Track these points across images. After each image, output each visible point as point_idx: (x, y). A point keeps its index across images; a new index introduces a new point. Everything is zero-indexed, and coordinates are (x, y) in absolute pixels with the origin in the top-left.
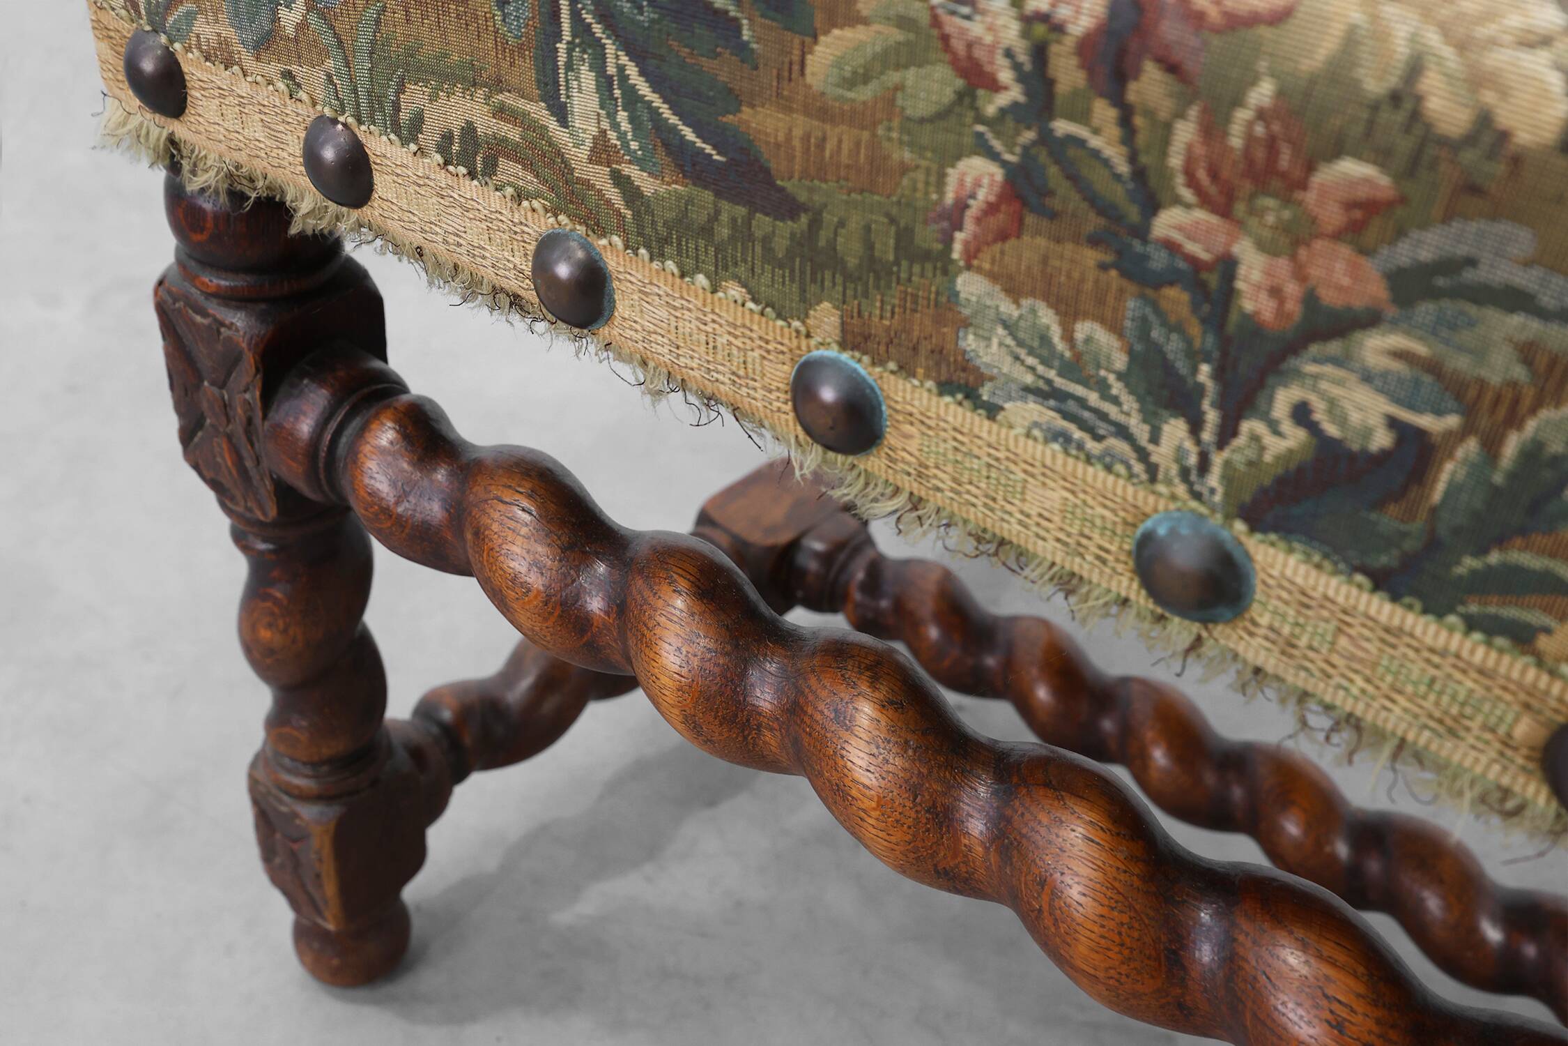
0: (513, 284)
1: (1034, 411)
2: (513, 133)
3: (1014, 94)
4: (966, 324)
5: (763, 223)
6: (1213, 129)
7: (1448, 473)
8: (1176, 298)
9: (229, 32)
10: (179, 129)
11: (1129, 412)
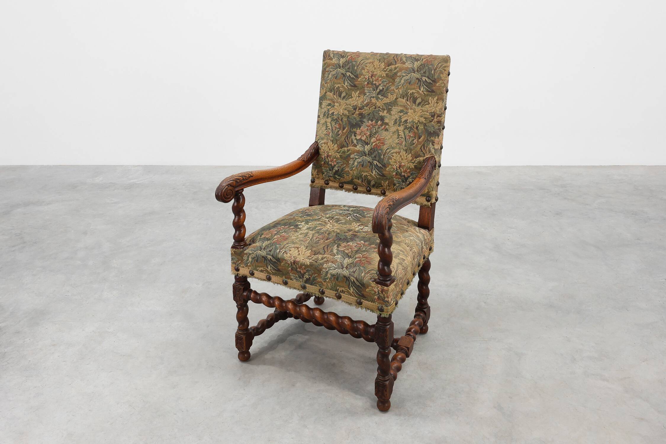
0: (265, 279)
1: (295, 280)
2: (265, 270)
3: (290, 265)
4: (291, 276)
5: (280, 273)
6: (298, 265)
7: (311, 279)
8: (299, 273)
9: (244, 265)
10: (238, 272)
11: (299, 279)
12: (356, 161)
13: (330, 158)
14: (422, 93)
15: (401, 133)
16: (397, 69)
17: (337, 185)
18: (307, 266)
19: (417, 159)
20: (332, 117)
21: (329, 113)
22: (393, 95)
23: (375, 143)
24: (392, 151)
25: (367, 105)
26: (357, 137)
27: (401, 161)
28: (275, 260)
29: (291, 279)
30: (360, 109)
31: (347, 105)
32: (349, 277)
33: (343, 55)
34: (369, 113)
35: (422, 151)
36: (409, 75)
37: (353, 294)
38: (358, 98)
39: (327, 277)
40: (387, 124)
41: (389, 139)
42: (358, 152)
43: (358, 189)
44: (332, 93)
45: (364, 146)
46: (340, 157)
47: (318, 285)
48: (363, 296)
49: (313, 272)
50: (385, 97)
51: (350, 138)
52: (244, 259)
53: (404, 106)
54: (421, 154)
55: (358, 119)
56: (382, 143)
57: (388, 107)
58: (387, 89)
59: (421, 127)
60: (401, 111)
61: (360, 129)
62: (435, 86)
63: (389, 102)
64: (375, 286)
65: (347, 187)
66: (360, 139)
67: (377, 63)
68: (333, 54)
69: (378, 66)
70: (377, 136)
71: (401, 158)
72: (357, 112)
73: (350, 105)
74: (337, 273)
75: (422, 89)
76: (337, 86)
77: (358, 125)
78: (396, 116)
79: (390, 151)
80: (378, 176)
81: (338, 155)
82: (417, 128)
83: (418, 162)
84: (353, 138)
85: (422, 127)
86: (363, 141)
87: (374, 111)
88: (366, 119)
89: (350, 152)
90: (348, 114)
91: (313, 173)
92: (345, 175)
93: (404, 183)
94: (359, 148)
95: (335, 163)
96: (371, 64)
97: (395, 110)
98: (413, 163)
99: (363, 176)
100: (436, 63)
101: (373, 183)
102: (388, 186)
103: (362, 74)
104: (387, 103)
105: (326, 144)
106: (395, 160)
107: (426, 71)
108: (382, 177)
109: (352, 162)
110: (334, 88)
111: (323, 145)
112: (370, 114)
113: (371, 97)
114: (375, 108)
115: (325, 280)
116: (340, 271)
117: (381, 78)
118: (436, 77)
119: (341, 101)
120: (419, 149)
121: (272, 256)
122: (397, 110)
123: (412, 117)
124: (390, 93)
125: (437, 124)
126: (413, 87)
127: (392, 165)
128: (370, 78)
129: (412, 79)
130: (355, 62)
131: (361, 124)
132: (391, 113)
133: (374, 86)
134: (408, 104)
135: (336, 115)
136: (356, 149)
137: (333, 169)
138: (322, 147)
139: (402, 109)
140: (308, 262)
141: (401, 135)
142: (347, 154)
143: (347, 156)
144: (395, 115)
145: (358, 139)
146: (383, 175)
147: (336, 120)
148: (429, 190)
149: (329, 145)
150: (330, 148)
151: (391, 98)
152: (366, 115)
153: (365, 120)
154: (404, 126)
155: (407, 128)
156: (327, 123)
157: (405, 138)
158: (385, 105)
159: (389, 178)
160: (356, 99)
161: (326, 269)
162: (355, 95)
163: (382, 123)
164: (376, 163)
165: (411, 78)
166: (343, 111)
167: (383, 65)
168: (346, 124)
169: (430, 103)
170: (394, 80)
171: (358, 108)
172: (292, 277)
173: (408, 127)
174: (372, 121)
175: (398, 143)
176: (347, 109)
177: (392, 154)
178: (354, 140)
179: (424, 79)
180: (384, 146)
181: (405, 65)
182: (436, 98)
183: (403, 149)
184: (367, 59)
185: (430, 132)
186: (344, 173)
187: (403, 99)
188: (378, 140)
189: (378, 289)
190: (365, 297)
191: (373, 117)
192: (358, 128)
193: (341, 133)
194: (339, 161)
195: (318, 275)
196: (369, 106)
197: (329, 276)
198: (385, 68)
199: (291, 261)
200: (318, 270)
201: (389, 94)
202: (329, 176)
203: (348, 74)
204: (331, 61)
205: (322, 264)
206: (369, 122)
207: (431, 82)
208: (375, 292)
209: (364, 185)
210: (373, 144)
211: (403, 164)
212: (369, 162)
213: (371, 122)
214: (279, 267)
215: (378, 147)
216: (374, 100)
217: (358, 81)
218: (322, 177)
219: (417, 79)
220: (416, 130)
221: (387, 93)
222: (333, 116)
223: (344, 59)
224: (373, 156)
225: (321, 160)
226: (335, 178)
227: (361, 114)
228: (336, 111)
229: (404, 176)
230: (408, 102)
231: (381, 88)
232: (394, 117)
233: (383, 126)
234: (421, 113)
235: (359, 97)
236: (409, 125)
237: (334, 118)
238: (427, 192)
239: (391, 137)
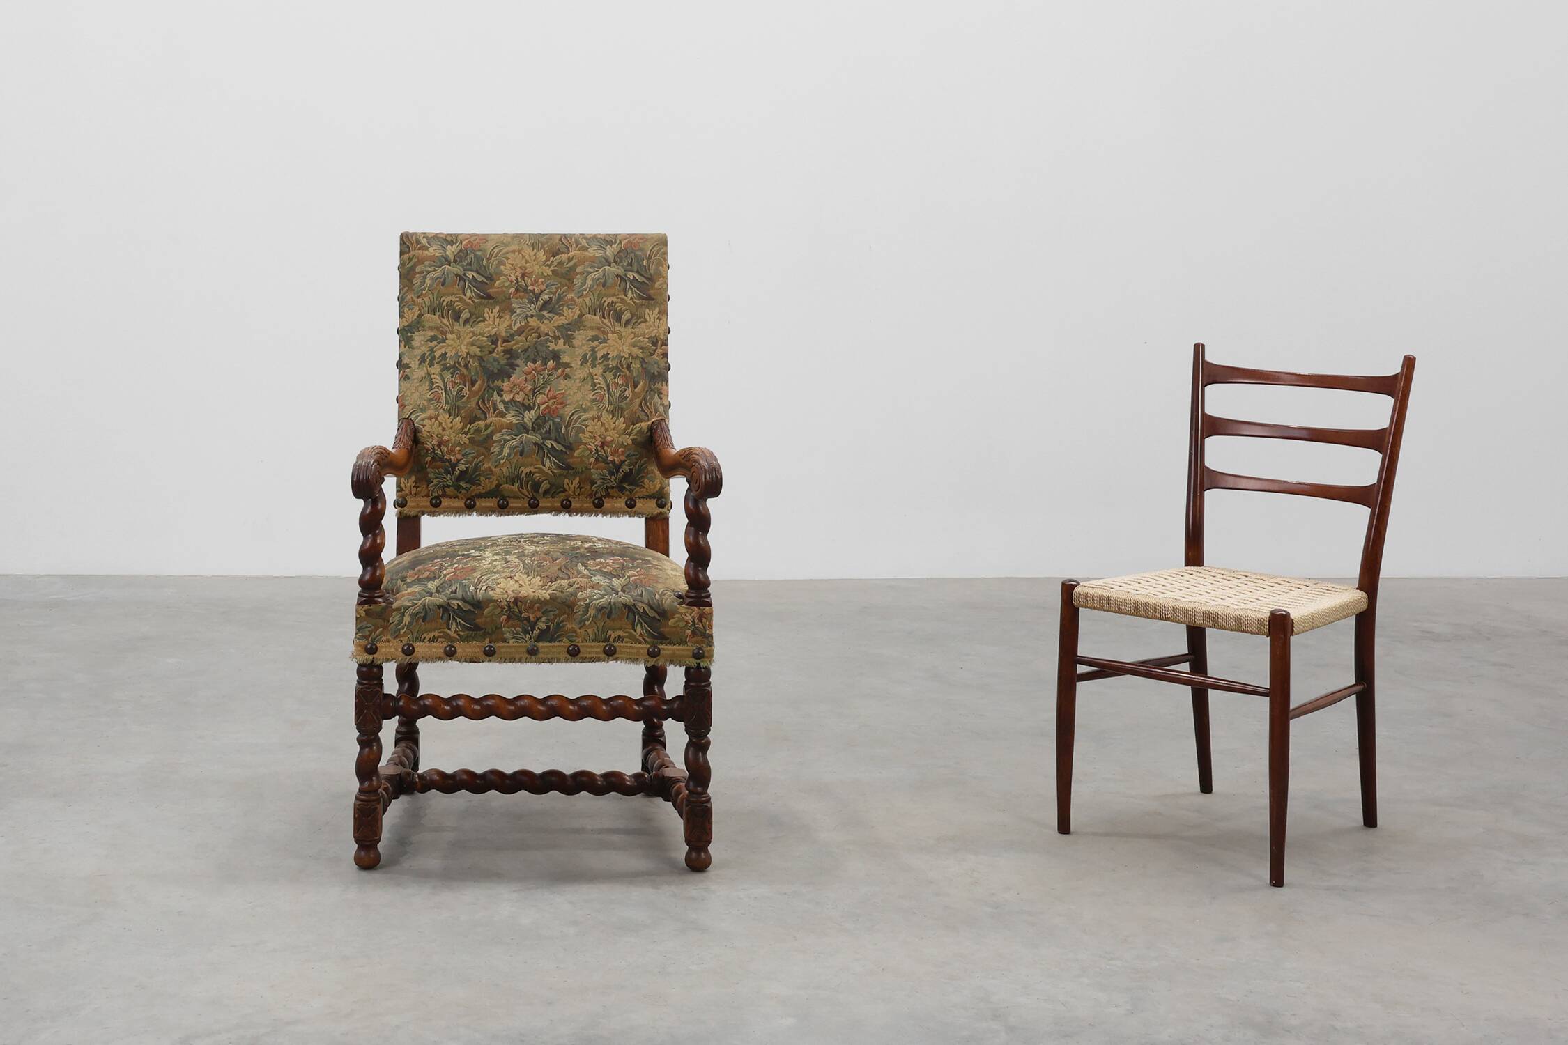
0: (440, 655)
1: (513, 640)
2: (444, 633)
3: (506, 609)
4: (504, 634)
5: (479, 634)
6: (524, 606)
7: (551, 628)
8: (525, 622)
9: (389, 637)
10: (375, 656)
11: (523, 636)
12: (505, 447)
13: (447, 446)
14: (631, 302)
15: (599, 380)
16: (574, 261)
17: (460, 503)
18: (543, 603)
19: (635, 426)
20: (443, 362)
21: (435, 356)
22: (572, 309)
23: (545, 405)
24: (584, 417)
25: (520, 332)
26: (504, 397)
27: (605, 434)
28: (470, 607)
29: (505, 640)
30: (505, 341)
31: (474, 335)
32: (634, 605)
33: (449, 240)
34: (526, 347)
35: (643, 410)
36: (601, 270)
37: (641, 638)
38: (497, 320)
39: (588, 615)
40: (567, 365)
41: (575, 393)
42: (510, 426)
43: (511, 505)
44: (437, 314)
45: (521, 414)
46: (470, 442)
47: (565, 639)
48: (663, 638)
49: (556, 612)
50: (556, 314)
51: (489, 401)
52: (390, 622)
53: (599, 329)
54: (642, 416)
55: (503, 361)
56: (561, 403)
57: (567, 333)
58: (559, 299)
59: (636, 366)
60: (594, 339)
61: (509, 381)
62: (653, 287)
63: (566, 322)
64: (687, 610)
65: (483, 504)
66: (513, 401)
67: (528, 251)
68: (427, 238)
69: (534, 258)
70: (549, 391)
71: (603, 429)
72: (500, 348)
73: (482, 334)
74: (610, 603)
75: (630, 294)
76: (447, 300)
77: (505, 373)
78: (585, 348)
79: (579, 418)
80: (555, 471)
81: (465, 439)
82: (628, 367)
83: (638, 431)
84: (495, 399)
85: (639, 366)
86: (518, 404)
87: (536, 342)
88: (522, 360)
89: (491, 428)
90: (479, 354)
91: (402, 485)
92: (482, 478)
93: (613, 477)
94: (511, 418)
95: (459, 457)
96: (517, 253)
97: (580, 337)
98: (629, 435)
99: (523, 475)
100: (648, 247)
101: (545, 486)
102: (578, 487)
103: (501, 274)
104: (563, 326)
105: (433, 420)
106: (592, 433)
107: (631, 262)
108: (566, 471)
109: (497, 449)
110: (440, 304)
111: (426, 422)
112: (529, 350)
113: (527, 316)
114: (539, 337)
115: (582, 624)
116: (613, 598)
117: (541, 280)
118: (652, 272)
119: (461, 329)
120: (637, 407)
121: (463, 600)
122: (584, 337)
123: (617, 348)
124: (567, 306)
125: (662, 358)
126: (612, 291)
127: (586, 443)
128: (519, 279)
129: (607, 278)
130: (480, 250)
131: (511, 370)
132: (574, 343)
133: (531, 294)
134: (605, 324)
135: (451, 357)
136: (506, 421)
137: (453, 470)
138: (424, 426)
139: (594, 333)
140: (545, 594)
141: (599, 384)
142: (486, 433)
143: (485, 439)
144: (583, 347)
145: (506, 400)
146: (568, 467)
147: (454, 369)
148: (663, 484)
149: (441, 421)
150: (445, 427)
151: (569, 315)
152: (519, 351)
153: (518, 362)
154: (604, 366)
155: (609, 368)
156: (432, 376)
157: (609, 389)
158: (559, 331)
159: (582, 471)
160: (494, 323)
161: (584, 600)
162: (492, 315)
163: (556, 365)
164: (552, 445)
165: (604, 274)
166: (466, 348)
167: (542, 255)
168: (477, 373)
169: (648, 320)
170: (571, 281)
171: (500, 340)
172: (507, 635)
173: (611, 366)
174: (534, 362)
175: (595, 400)
176: (478, 343)
177: (584, 423)
178: (498, 403)
179: (631, 275)
180: (566, 409)
181: (589, 252)
182: (657, 310)
183: (607, 410)
184: (507, 245)
185: (654, 373)
186: (479, 475)
187: (595, 315)
188: (551, 398)
189: (692, 615)
190: (666, 639)
191: (535, 355)
192: (506, 380)
193: (468, 393)
194: (467, 451)
195: (568, 615)
196: (524, 334)
197: (592, 612)
198: (548, 260)
199: (508, 600)
200: (568, 606)
201: (565, 308)
202: (444, 485)
203: (470, 275)
204: (427, 252)
205: (574, 594)
206: (528, 365)
207: (646, 281)
208: (688, 623)
209: (524, 494)
210: (542, 408)
211: (609, 439)
212: (535, 444)
213: (532, 365)
214: (479, 621)
215: (553, 411)
216: (533, 322)
217: (496, 288)
218: (426, 492)
219: (618, 276)
220: (628, 372)
221: (560, 306)
222: (445, 360)
223: (454, 246)
224: (544, 432)
225: (422, 454)
226: (458, 488)
227: (508, 352)
228: (451, 351)
229: (613, 462)
230: (606, 321)
231: (545, 297)
232: (581, 351)
233: (560, 371)
234: (632, 339)
235: (500, 317)
236: (612, 363)
237: (448, 365)
238: (659, 490)
239: (579, 388)
